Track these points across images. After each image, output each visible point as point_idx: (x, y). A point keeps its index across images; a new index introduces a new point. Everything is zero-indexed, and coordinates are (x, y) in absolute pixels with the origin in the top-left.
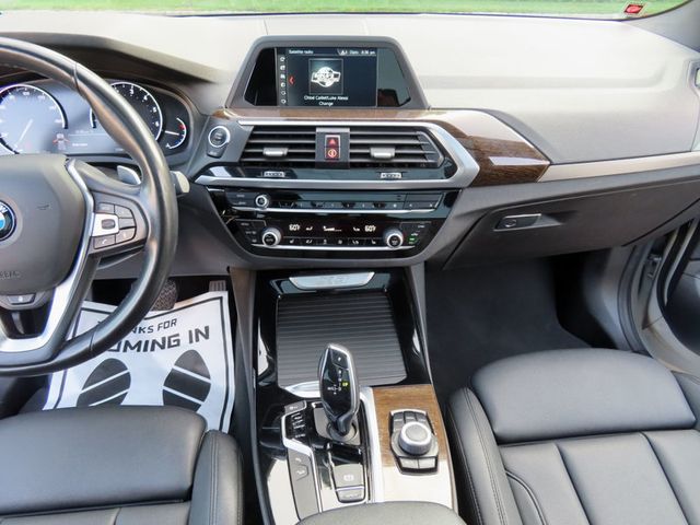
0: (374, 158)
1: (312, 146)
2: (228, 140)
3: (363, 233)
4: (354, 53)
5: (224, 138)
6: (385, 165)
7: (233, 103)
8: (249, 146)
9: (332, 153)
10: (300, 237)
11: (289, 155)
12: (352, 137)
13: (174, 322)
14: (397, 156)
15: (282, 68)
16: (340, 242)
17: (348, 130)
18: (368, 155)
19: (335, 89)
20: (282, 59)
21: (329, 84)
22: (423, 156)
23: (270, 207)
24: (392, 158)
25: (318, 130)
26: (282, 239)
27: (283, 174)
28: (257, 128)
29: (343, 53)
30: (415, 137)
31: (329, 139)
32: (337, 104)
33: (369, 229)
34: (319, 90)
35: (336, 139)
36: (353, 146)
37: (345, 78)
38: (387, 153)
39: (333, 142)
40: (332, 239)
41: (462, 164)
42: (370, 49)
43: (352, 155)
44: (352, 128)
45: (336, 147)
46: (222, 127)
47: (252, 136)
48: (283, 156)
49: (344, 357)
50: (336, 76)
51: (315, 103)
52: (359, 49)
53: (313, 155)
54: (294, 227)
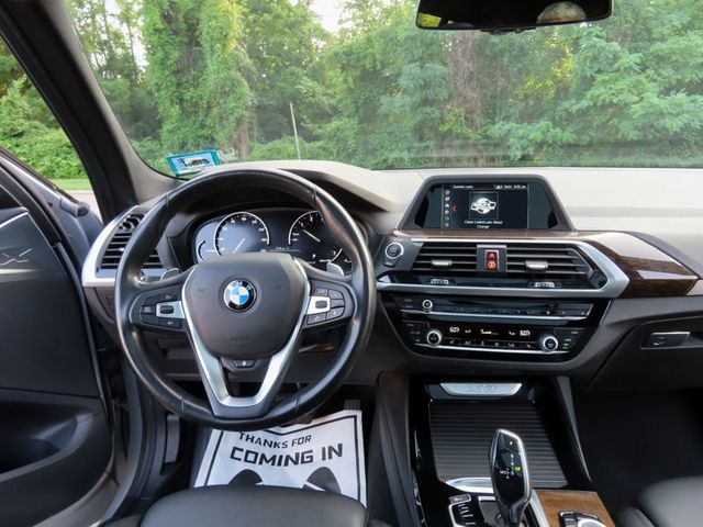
0: (529, 269)
1: (474, 259)
2: (402, 253)
3: (518, 337)
4: (507, 187)
5: (399, 251)
6: (539, 276)
7: (405, 226)
8: (419, 258)
9: (492, 265)
10: (460, 339)
11: (453, 266)
12: (509, 252)
13: (308, 439)
14: (550, 268)
15: (448, 199)
16: (497, 344)
17: (505, 247)
18: (524, 267)
19: (491, 215)
20: (448, 192)
21: (486, 211)
22: (574, 269)
23: (433, 310)
24: (546, 269)
25: (479, 246)
26: (443, 339)
27: (446, 281)
28: (426, 244)
29: (498, 187)
30: (566, 253)
31: (489, 253)
32: (493, 227)
33: (523, 333)
34: (478, 215)
35: (495, 253)
36: (510, 259)
37: (500, 206)
38: (542, 265)
39: (492, 256)
40: (489, 342)
41: (612, 276)
42: (521, 184)
43: (510, 267)
44: (508, 245)
45: (495, 259)
46: (396, 242)
47: (422, 251)
48: (449, 267)
49: (515, 441)
50: (492, 205)
51: (474, 226)
52: (513, 184)
53: (474, 266)
54: (452, 330)
